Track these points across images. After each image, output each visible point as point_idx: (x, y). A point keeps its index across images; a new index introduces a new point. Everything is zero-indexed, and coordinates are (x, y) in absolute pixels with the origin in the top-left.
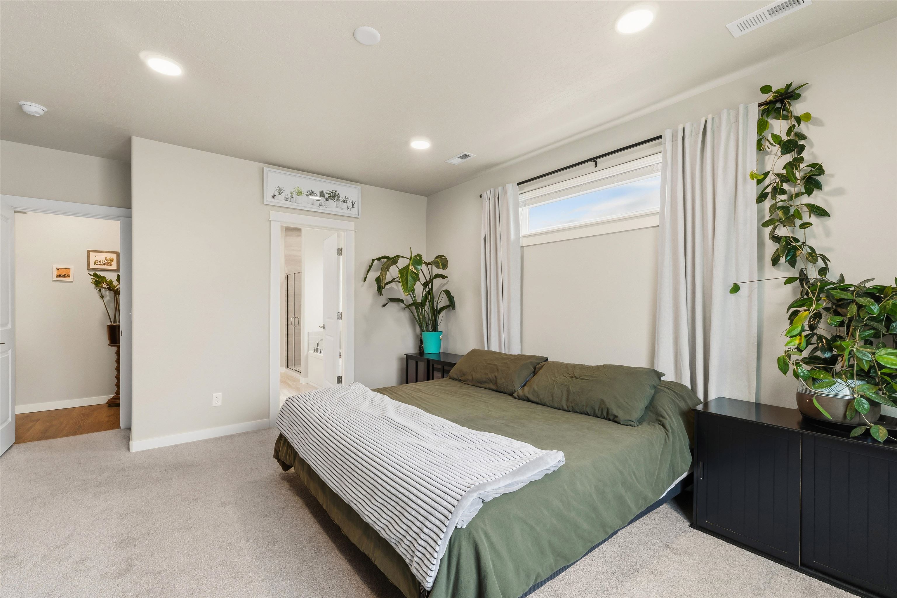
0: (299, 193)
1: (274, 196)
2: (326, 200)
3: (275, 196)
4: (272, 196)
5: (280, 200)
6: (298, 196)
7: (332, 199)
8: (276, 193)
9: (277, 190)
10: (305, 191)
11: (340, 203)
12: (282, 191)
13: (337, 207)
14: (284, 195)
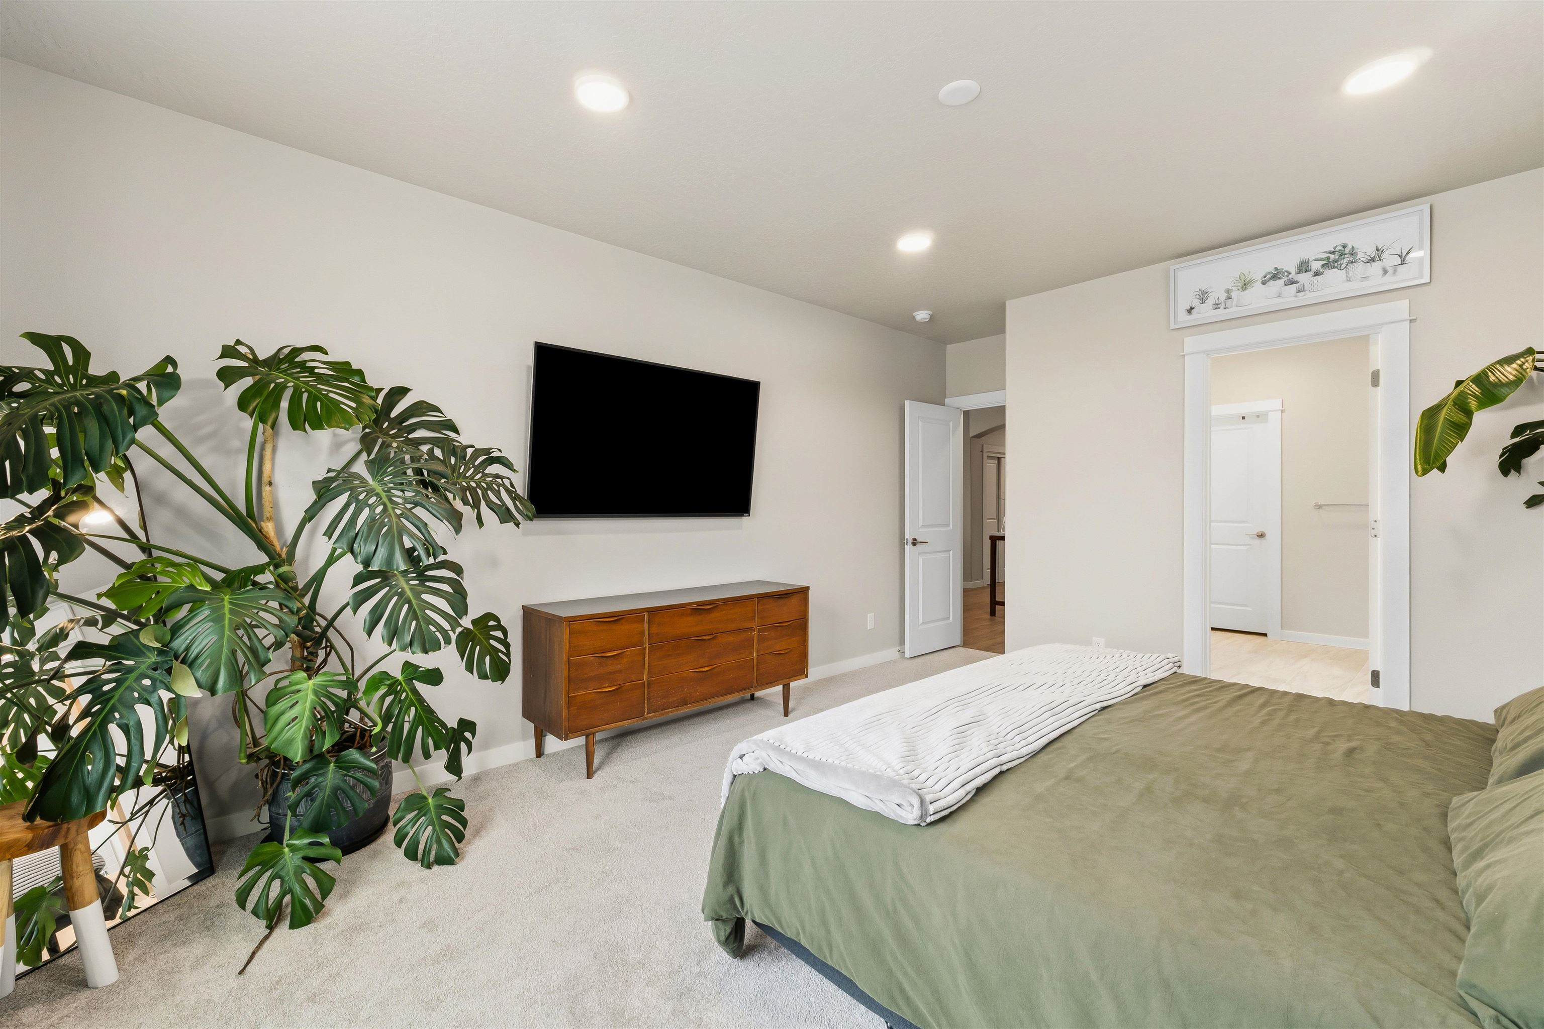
0: (1245, 286)
1: (1190, 310)
2: (1317, 274)
3: (1193, 308)
4: (1188, 310)
5: (1205, 312)
6: (1243, 292)
7: (1334, 267)
8: (1196, 303)
9: (1198, 297)
10: (1259, 276)
11: (1359, 269)
12: (1208, 294)
13: (1349, 279)
14: (1211, 301)
